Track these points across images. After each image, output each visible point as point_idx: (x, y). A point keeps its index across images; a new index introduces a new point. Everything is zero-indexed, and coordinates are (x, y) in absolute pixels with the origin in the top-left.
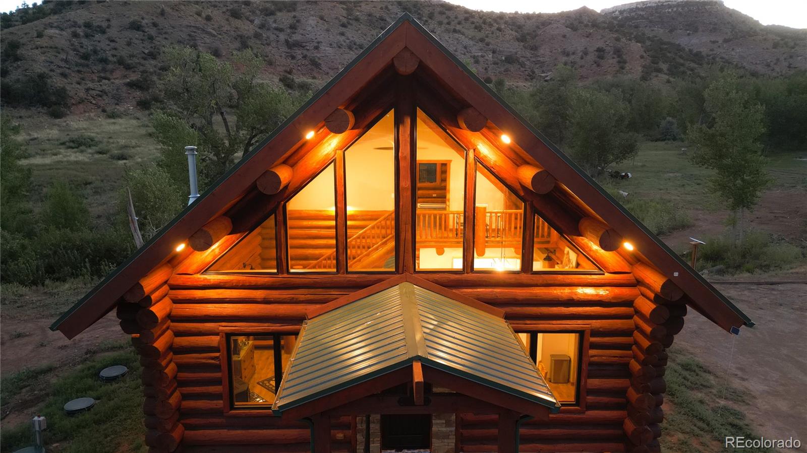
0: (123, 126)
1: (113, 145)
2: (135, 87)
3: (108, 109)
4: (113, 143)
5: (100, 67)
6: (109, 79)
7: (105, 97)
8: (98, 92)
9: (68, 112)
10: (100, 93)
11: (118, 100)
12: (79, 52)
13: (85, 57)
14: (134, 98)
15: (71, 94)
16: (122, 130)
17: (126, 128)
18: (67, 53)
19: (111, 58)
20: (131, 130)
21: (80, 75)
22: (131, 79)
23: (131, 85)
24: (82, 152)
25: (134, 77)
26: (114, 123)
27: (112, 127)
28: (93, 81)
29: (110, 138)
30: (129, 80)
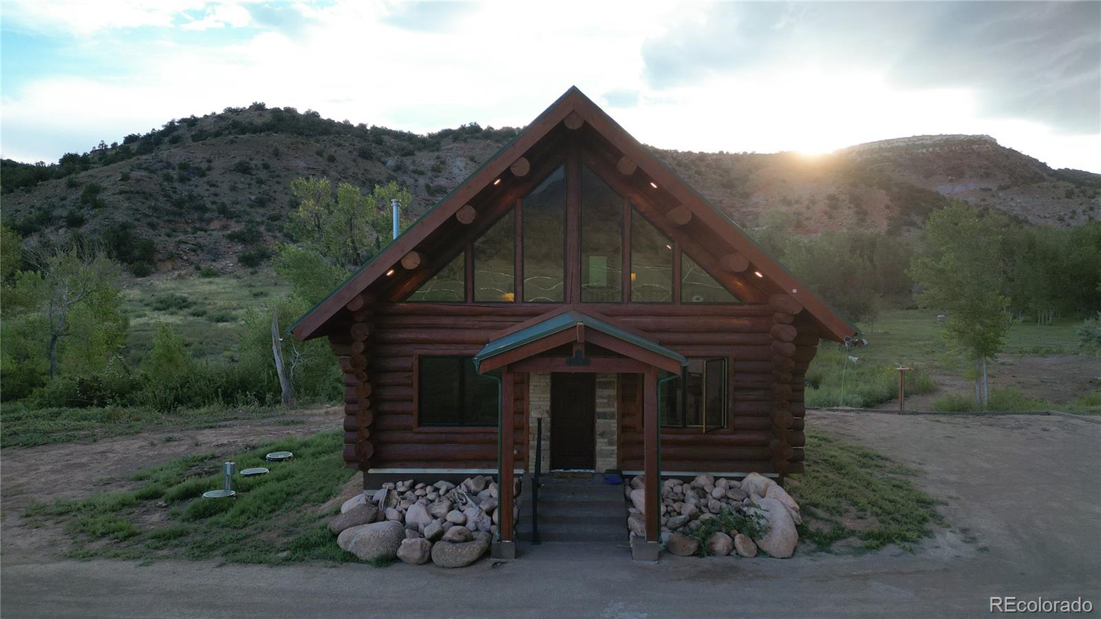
0: (221, 286)
1: (209, 307)
2: (236, 240)
3: (203, 266)
4: (209, 304)
5: (196, 216)
6: (206, 231)
7: (199, 252)
8: (190, 246)
9: (153, 270)
10: (194, 246)
11: (216, 255)
12: (170, 198)
13: (179, 204)
14: (235, 253)
15: (159, 247)
16: (219, 290)
17: (224, 288)
18: (157, 200)
19: (209, 205)
20: (231, 290)
21: (170, 226)
22: (233, 230)
23: (232, 237)
24: (172, 314)
25: (236, 227)
26: (210, 283)
27: (207, 288)
28: (186, 232)
29: (205, 299)
30: (229, 232)
